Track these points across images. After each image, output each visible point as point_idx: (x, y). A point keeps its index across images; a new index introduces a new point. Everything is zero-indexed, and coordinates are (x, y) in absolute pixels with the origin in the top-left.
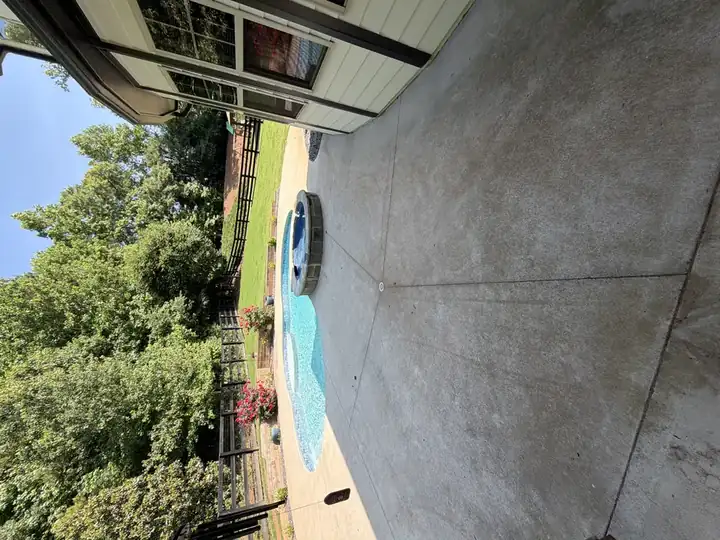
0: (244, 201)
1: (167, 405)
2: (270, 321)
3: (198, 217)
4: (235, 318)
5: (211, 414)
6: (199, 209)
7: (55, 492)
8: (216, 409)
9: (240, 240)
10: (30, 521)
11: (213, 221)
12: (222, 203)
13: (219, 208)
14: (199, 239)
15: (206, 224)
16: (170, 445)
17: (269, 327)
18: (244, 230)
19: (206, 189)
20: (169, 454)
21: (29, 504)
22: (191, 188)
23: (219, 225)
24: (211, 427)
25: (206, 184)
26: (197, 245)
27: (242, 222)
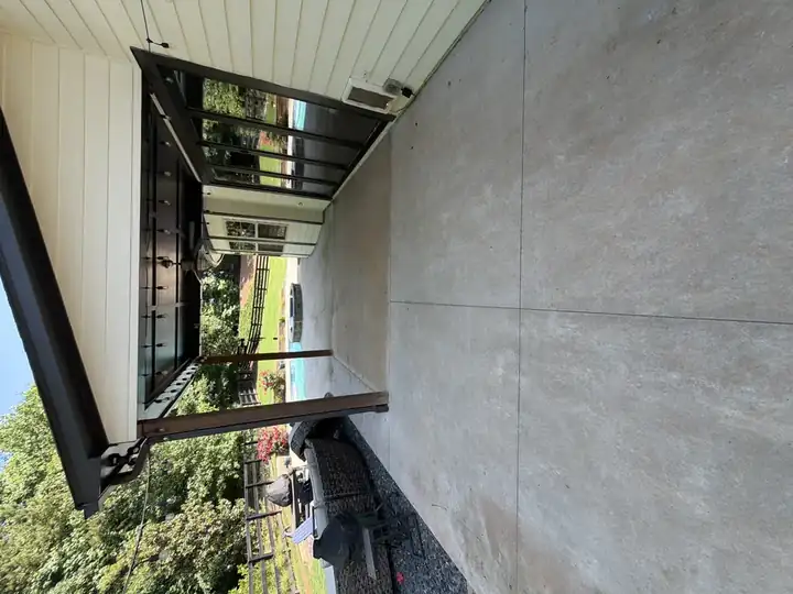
0: (260, 291)
1: (201, 458)
2: (282, 381)
3: (215, 309)
4: (253, 396)
5: (236, 465)
6: (216, 301)
7: (100, 554)
8: (240, 459)
9: (256, 324)
10: (79, 579)
11: (230, 312)
12: (239, 293)
13: (235, 299)
14: (219, 327)
15: (223, 315)
16: (203, 491)
17: (282, 387)
18: (260, 317)
19: (222, 282)
20: (202, 498)
21: (76, 567)
22: (209, 282)
23: (236, 315)
24: (236, 476)
25: (223, 277)
26: (217, 332)
27: (258, 309)
